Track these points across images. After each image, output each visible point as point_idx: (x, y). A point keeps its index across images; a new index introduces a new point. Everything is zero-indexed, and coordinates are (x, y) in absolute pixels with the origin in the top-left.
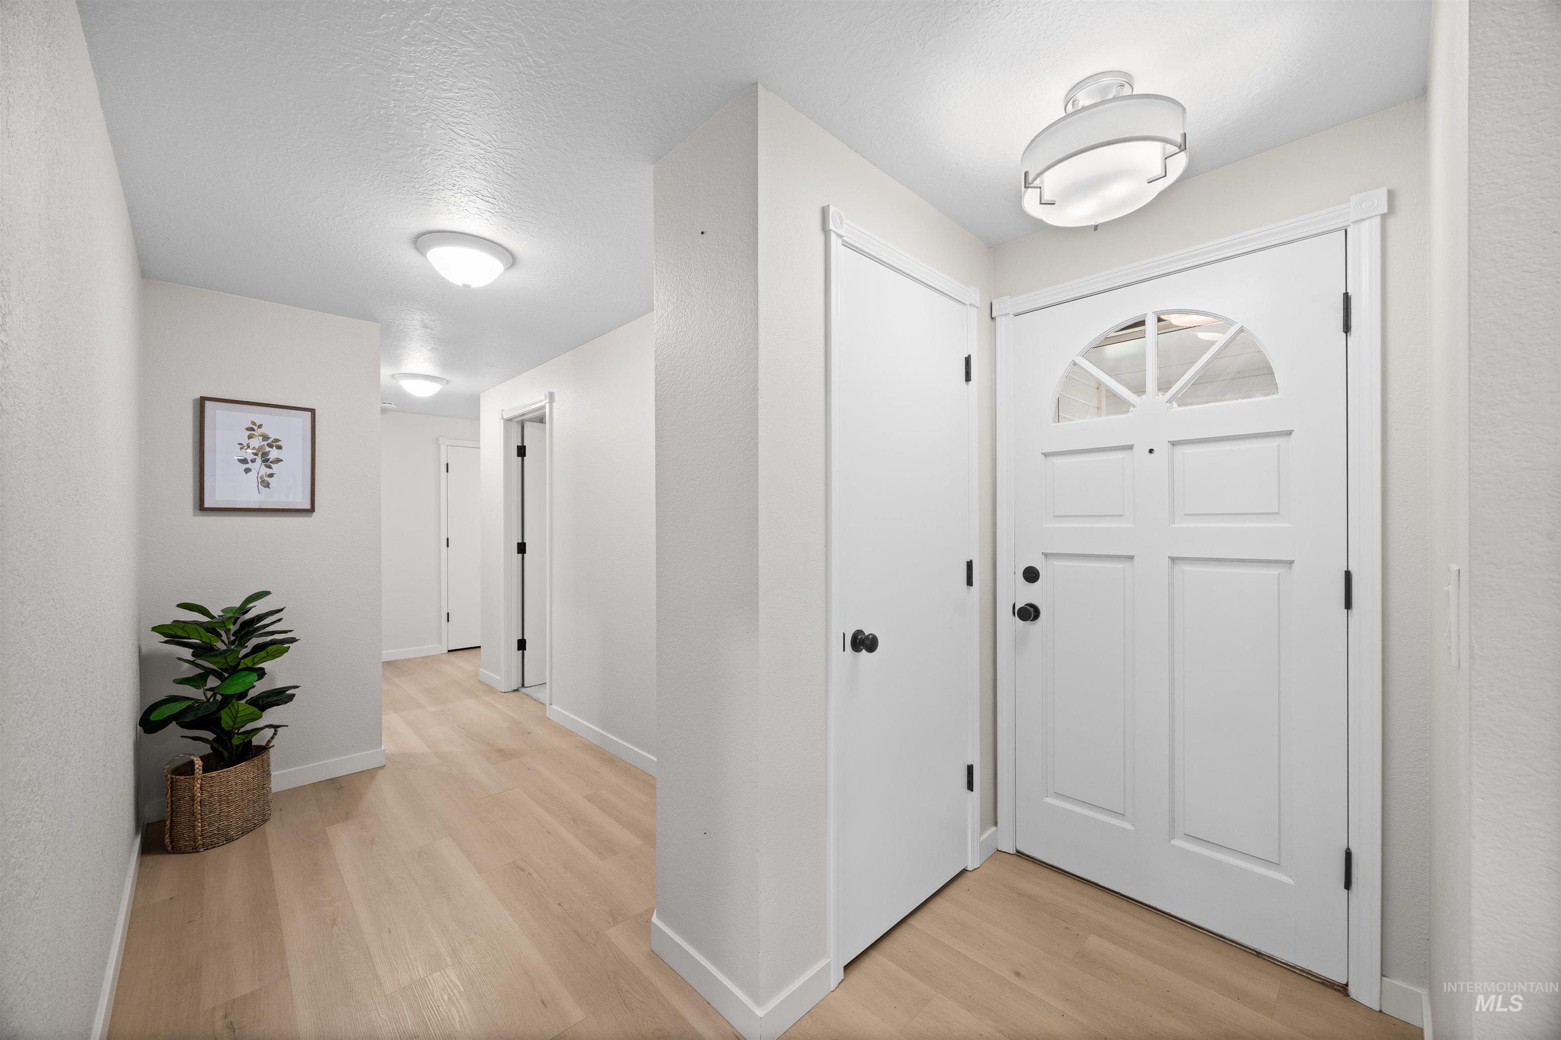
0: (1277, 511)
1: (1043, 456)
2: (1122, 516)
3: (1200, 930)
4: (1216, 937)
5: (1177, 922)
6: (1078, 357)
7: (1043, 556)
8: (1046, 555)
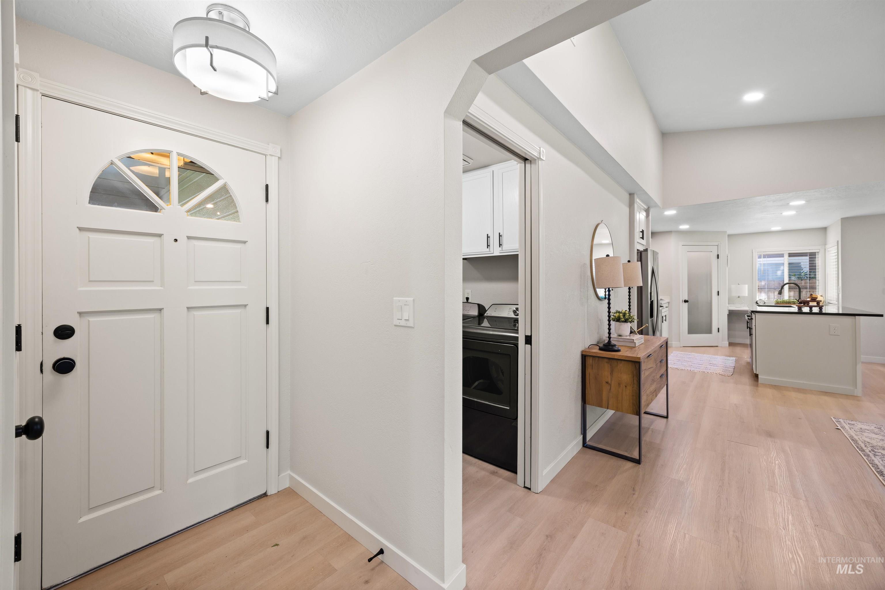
0: (240, 280)
1: (78, 229)
2: (153, 281)
3: (204, 522)
4: (213, 518)
5: (191, 528)
6: (116, 159)
7: (78, 315)
8: (80, 314)
